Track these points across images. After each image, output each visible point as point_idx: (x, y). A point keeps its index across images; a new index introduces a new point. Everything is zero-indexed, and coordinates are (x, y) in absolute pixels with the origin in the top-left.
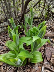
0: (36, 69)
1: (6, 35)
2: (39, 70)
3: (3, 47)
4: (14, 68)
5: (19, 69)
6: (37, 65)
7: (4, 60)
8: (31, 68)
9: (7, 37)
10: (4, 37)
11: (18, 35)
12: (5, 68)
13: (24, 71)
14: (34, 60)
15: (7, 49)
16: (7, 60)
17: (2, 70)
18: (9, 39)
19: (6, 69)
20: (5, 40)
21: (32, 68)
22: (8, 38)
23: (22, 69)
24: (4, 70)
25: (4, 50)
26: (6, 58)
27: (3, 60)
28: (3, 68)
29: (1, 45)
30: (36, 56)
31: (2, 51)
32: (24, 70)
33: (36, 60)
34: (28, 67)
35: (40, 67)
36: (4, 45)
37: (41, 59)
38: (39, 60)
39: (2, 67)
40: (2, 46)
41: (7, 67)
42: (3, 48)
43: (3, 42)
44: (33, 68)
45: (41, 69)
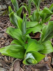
0: (45, 59)
1: (5, 20)
2: (48, 61)
3: (4, 34)
6: (46, 55)
9: (6, 22)
10: (3, 22)
11: (26, 20)
12: (9, 58)
15: (8, 36)
17: (6, 61)
18: (9, 24)
25: (5, 38)
26: (11, 51)
28: (6, 59)
29: (1, 32)
30: (46, 45)
31: (3, 38)
33: (47, 50)
35: (50, 57)
36: (4, 32)
38: (49, 50)
39: (5, 57)
41: (11, 58)
42: (4, 36)
43: (2, 28)
45: (51, 60)
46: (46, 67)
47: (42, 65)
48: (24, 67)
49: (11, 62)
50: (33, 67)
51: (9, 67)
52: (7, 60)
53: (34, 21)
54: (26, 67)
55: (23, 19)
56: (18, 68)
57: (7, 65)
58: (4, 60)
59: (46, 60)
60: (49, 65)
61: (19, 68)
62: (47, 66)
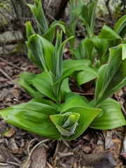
0: (106, 144)
2: (114, 148)
4: (47, 143)
5: (60, 146)
6: (108, 135)
7: (21, 121)
8: (91, 142)
11: (61, 45)
12: (21, 143)
13: (75, 150)
14: (104, 121)
15: (22, 94)
16: (29, 123)
17: (13, 149)
18: (25, 69)
19: (23, 145)
20: (14, 74)
21: (95, 143)
22: (22, 68)
23: (68, 145)
24: (19, 147)
26: (27, 116)
27: (17, 121)
28: (15, 144)
29: (6, 85)
31: (9, 99)
32: (73, 147)
34: (84, 140)
35: (117, 141)
36: (12, 86)
37: (121, 120)
39: (13, 140)
40: (7, 87)
41: (25, 141)
42: (11, 94)
44: (99, 142)
45: (120, 146)
46: (107, 160)
47: (97, 157)
48: (55, 162)
49: (25, 152)
50: (77, 163)
51: (20, 163)
52: (16, 147)
53: (82, 58)
54: (60, 163)
55: (54, 45)
56: (41, 164)
57: (15, 159)
58: (9, 147)
59: (109, 147)
60: (116, 156)
61: (43, 164)
62: (110, 159)
